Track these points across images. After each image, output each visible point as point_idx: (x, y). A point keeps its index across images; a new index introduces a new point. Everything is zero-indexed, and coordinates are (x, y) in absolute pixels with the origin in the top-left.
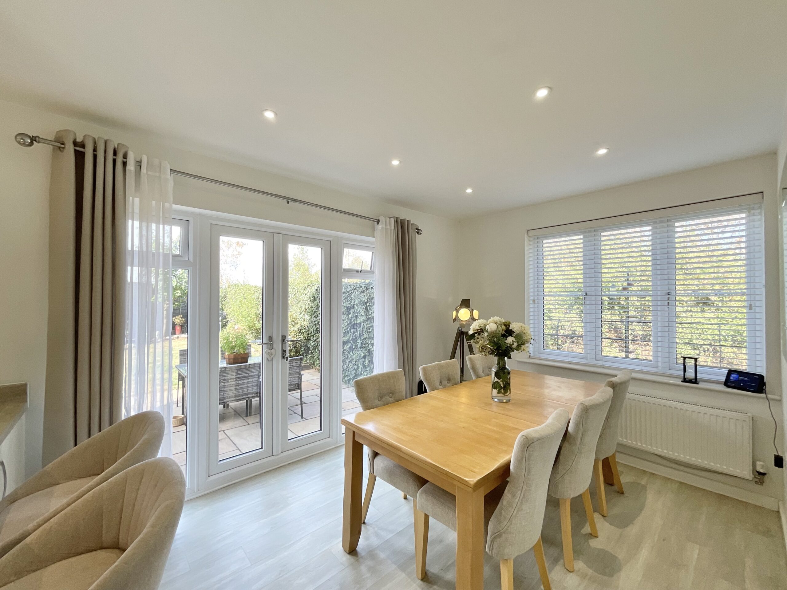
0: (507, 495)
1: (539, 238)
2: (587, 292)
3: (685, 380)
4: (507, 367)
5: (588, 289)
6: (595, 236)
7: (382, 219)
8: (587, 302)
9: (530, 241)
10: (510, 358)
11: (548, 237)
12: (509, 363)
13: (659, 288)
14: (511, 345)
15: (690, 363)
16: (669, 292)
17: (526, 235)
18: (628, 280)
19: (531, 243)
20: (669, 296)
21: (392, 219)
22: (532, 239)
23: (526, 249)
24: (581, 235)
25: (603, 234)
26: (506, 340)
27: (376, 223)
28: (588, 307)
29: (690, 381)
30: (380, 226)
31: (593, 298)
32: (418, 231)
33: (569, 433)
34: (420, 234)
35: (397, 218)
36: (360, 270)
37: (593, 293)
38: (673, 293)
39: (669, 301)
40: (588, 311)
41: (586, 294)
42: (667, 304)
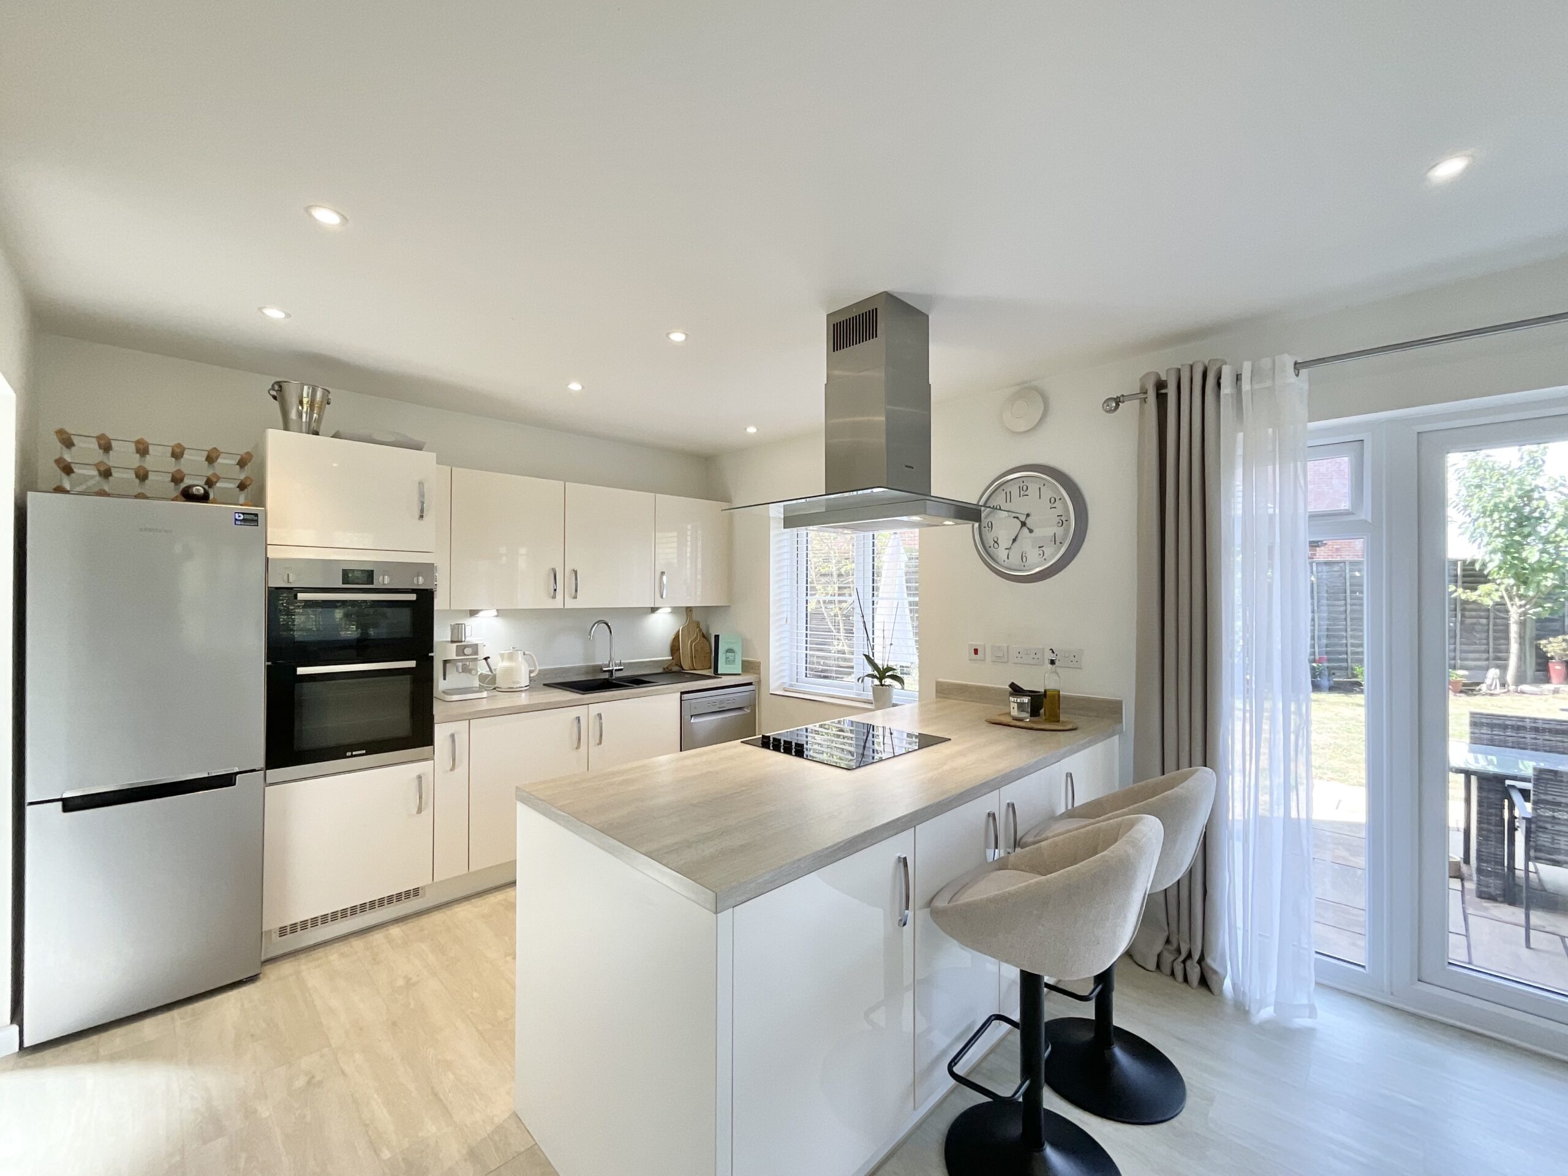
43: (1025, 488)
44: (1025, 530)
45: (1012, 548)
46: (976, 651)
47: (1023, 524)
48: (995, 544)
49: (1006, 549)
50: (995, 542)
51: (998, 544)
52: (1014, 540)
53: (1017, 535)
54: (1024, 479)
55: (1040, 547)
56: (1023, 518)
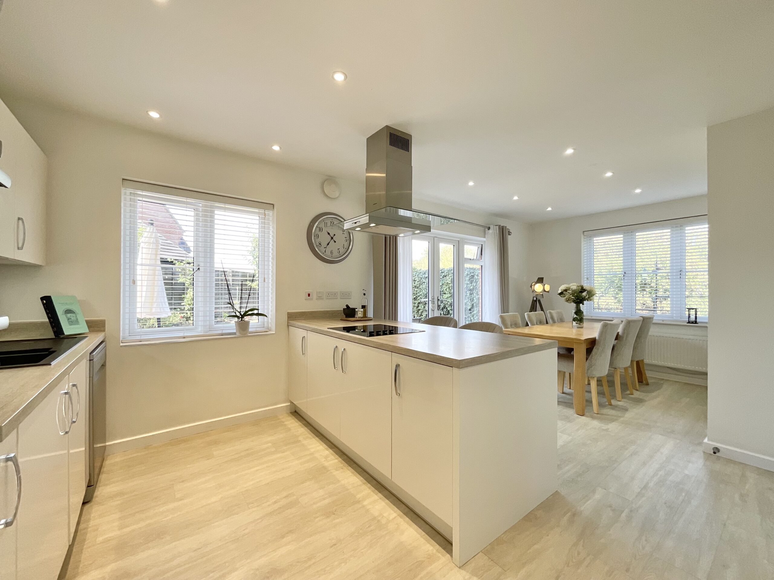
0: (595, 350)
1: (591, 237)
2: (626, 272)
3: (689, 322)
4: (581, 309)
5: (626, 270)
6: (631, 235)
7: (492, 227)
8: (626, 278)
9: (584, 238)
10: (583, 304)
11: (595, 236)
12: (583, 307)
13: (674, 268)
14: (585, 297)
15: (693, 312)
16: (681, 270)
17: (582, 235)
18: (656, 266)
19: (585, 240)
20: (680, 273)
21: (497, 227)
22: (585, 237)
23: (582, 244)
24: (621, 234)
25: (637, 234)
26: (582, 294)
27: (487, 229)
28: (626, 281)
29: (692, 323)
30: (490, 231)
31: (630, 275)
32: (509, 233)
33: (619, 335)
34: (510, 235)
35: (500, 225)
36: (472, 259)
37: (630, 272)
38: (684, 270)
39: (680, 276)
40: (626, 284)
41: (625, 273)
42: (679, 278)
43: (333, 222)
44: (332, 241)
45: (327, 247)
46: (309, 295)
47: (332, 238)
48: (320, 245)
49: (324, 248)
50: (320, 244)
51: (321, 245)
52: (328, 244)
53: (329, 242)
54: (333, 219)
55: (338, 249)
56: (332, 236)
